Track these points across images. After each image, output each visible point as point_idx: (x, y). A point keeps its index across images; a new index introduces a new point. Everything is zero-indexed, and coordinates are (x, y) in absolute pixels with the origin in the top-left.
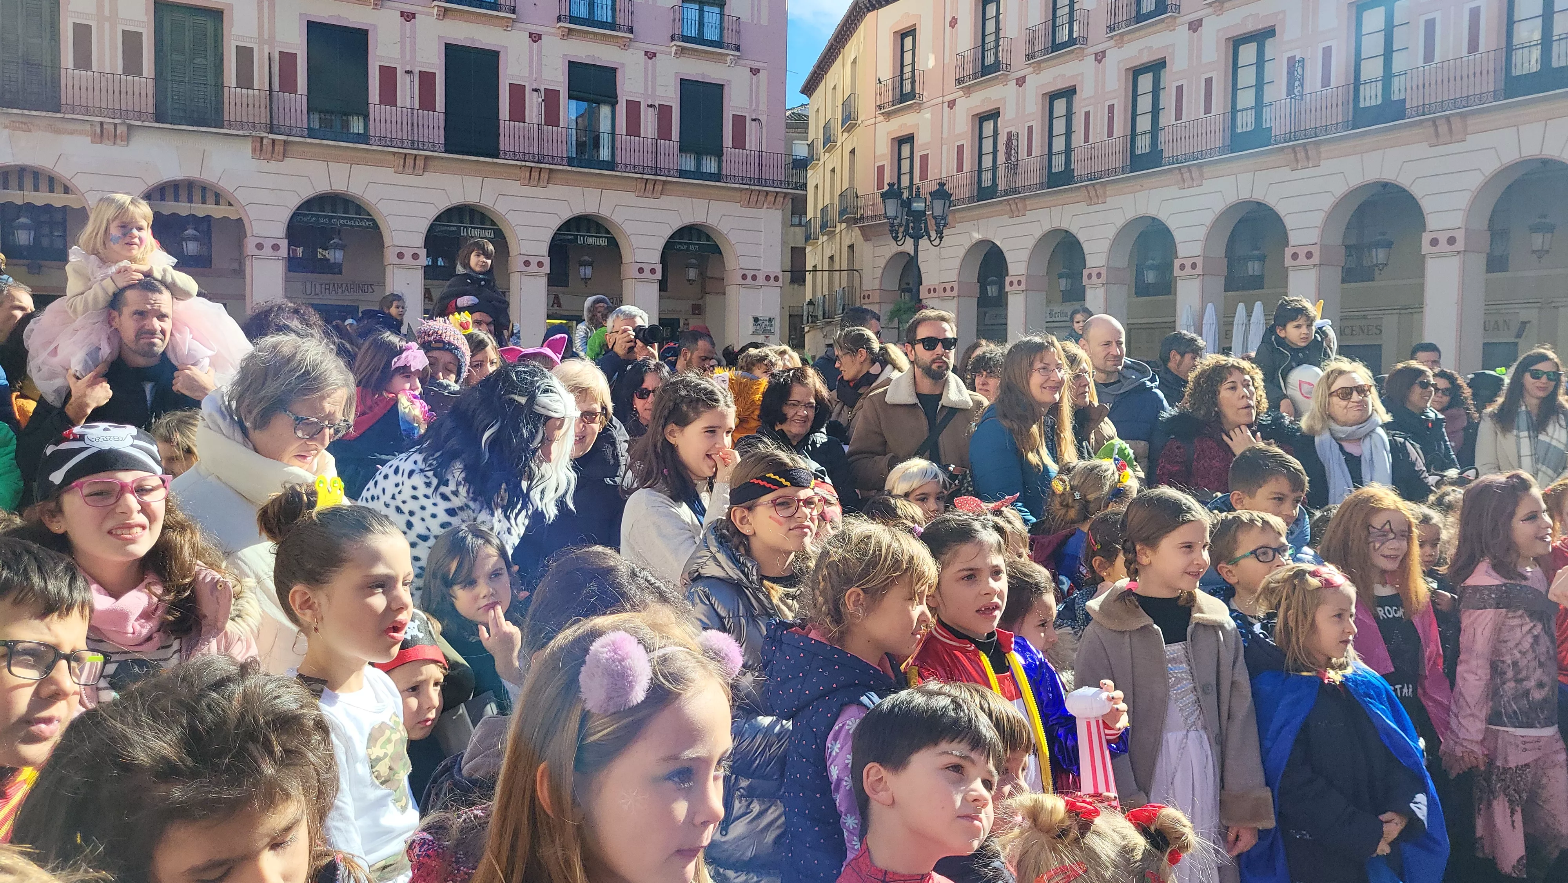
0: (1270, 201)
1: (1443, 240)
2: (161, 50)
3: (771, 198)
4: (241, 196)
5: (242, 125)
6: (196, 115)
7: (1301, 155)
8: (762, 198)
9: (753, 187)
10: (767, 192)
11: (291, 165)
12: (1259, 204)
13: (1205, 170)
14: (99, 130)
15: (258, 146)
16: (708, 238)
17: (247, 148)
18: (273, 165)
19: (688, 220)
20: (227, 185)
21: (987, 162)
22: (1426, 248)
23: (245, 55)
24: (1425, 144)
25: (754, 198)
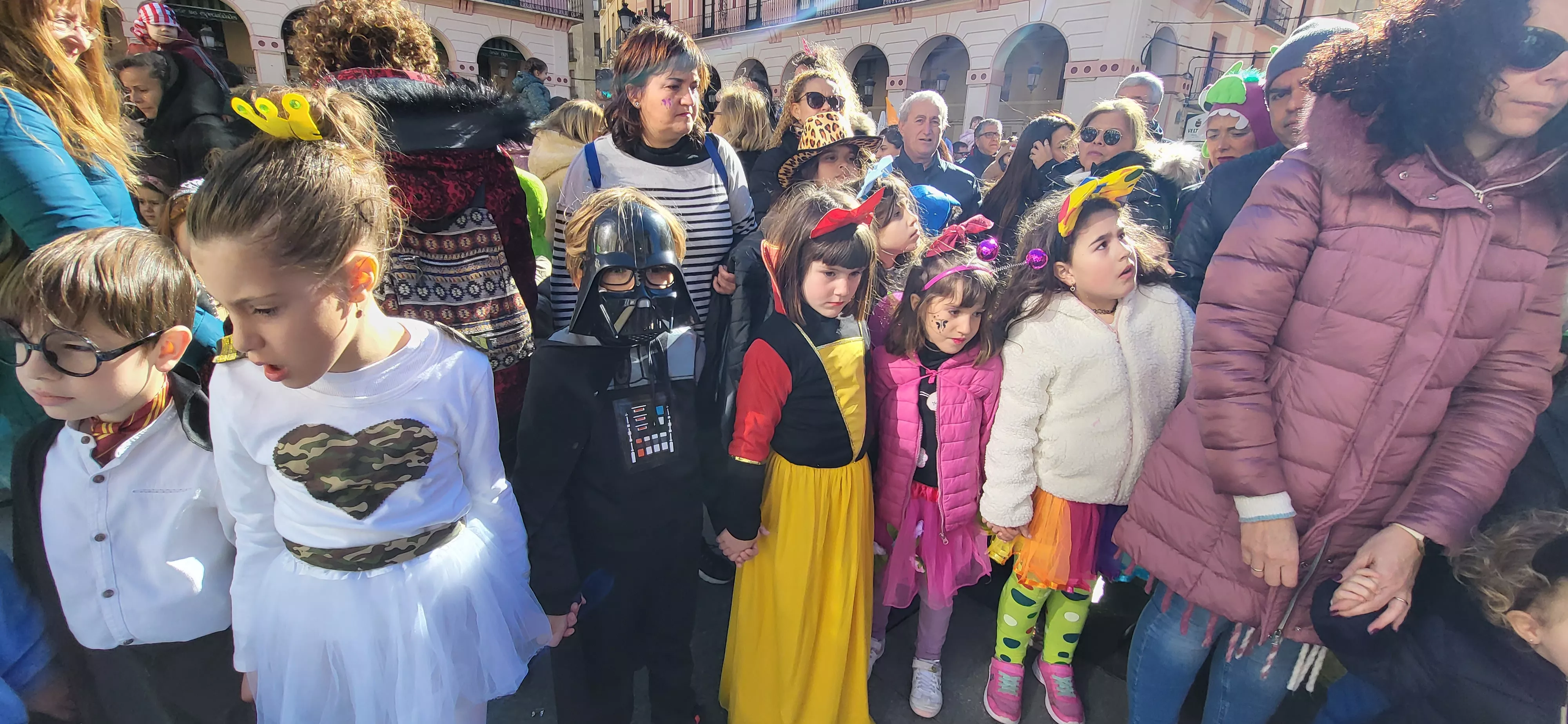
0: (880, 45)
1: (979, 76)
3: (558, 22)
7: (900, 13)
8: (551, 21)
9: (543, 13)
10: (555, 19)
12: (873, 47)
13: (842, 22)
16: (515, 48)
19: (496, 33)
21: (708, 10)
22: (969, 81)
24: (975, 11)
25: (545, 21)
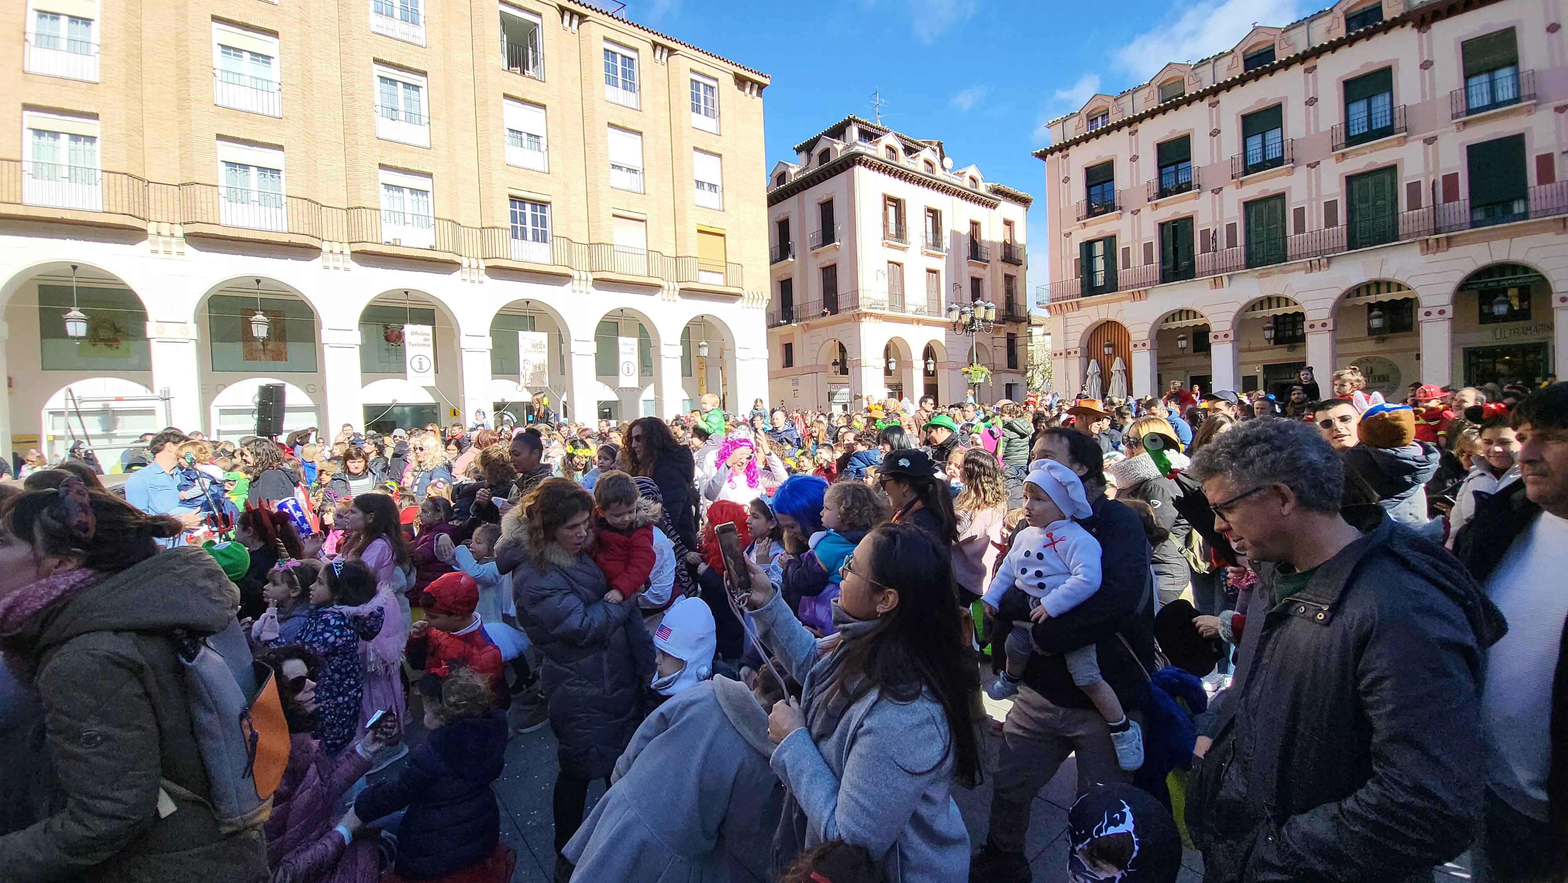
2: (1352, 205)
4: (1411, 283)
5: (1409, 236)
6: (1377, 238)
11: (1454, 251)
14: (1309, 265)
15: (1425, 246)
17: (1416, 248)
18: (1439, 256)
20: (1400, 278)
23: (1414, 189)
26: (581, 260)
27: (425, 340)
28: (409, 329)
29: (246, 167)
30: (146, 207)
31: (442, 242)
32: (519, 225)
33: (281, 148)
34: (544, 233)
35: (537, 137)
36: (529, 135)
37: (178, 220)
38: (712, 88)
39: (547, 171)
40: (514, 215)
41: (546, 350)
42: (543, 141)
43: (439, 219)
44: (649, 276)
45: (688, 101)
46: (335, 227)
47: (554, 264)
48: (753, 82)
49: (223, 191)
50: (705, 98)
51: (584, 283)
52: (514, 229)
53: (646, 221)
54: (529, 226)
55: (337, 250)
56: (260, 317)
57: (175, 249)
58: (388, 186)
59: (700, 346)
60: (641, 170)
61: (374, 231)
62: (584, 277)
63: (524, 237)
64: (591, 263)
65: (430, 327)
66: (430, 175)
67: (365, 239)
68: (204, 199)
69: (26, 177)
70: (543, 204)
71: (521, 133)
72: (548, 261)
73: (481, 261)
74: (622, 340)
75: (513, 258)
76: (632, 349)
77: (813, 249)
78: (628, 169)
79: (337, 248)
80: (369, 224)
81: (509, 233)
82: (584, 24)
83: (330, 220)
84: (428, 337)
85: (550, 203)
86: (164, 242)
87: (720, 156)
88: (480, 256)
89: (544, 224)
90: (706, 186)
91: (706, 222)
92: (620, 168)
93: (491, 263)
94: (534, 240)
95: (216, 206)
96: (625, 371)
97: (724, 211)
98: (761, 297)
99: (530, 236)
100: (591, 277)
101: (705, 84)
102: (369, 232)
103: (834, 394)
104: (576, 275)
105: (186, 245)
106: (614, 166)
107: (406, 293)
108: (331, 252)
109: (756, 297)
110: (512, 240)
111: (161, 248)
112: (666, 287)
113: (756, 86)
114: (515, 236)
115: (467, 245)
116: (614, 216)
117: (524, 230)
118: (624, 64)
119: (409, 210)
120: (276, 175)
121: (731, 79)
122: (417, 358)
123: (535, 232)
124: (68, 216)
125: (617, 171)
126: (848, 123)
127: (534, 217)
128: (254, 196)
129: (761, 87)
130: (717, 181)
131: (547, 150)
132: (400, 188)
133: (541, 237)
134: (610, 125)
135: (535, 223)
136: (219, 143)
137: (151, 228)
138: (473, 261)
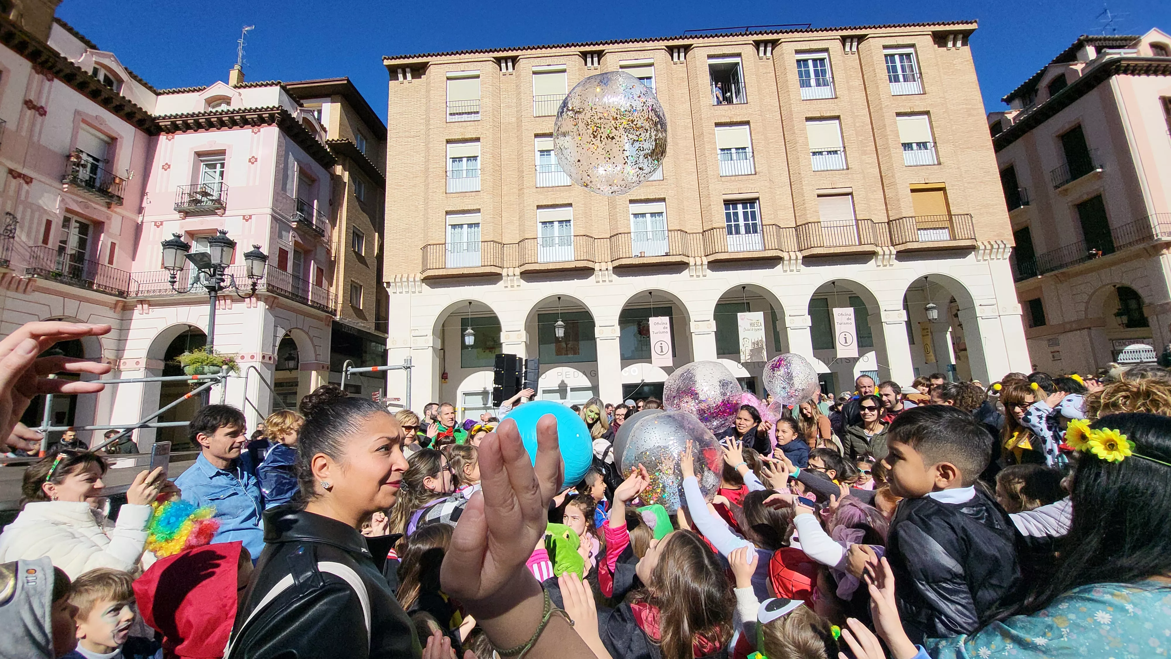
26: (790, 242)
27: (664, 328)
28: (652, 320)
29: (552, 222)
30: (502, 259)
31: (674, 248)
32: (733, 223)
33: (570, 205)
34: (755, 225)
35: (744, 148)
36: (737, 149)
37: (517, 265)
38: (908, 55)
39: (753, 173)
40: (728, 215)
41: (763, 327)
42: (749, 150)
43: (671, 231)
44: (860, 244)
45: (884, 74)
46: (603, 252)
47: (765, 250)
48: (956, 33)
49: (540, 241)
50: (902, 66)
51: (794, 262)
52: (729, 227)
53: (851, 194)
54: (741, 222)
55: (604, 268)
56: (560, 323)
57: (516, 283)
58: (636, 215)
59: (927, 309)
60: (842, 149)
61: (627, 249)
62: (793, 257)
63: (738, 232)
64: (798, 243)
65: (668, 318)
66: (663, 200)
67: (621, 256)
68: (530, 248)
69: (448, 254)
70: (752, 202)
71: (730, 149)
72: (759, 247)
73: (704, 259)
74: (836, 311)
75: (729, 250)
76: (848, 319)
77: (1056, 187)
78: (829, 152)
79: (604, 266)
80: (624, 245)
81: (725, 230)
82: (776, 49)
83: (599, 248)
84: (666, 326)
85: (758, 199)
86: (511, 280)
87: (927, 113)
88: (703, 255)
89: (754, 218)
90: (914, 145)
91: (919, 180)
92: (821, 153)
93: (711, 258)
94: (746, 233)
95: (536, 252)
96: (843, 341)
97: (939, 164)
98: (1002, 246)
99: (742, 230)
100: (800, 256)
101: (901, 55)
102: (624, 250)
103: (1121, 351)
104: (785, 255)
105: (522, 281)
106: (814, 153)
107: (650, 293)
108: (600, 270)
109: (996, 246)
110: (728, 236)
111: (509, 284)
112: (881, 252)
113: (961, 36)
114: (730, 233)
115: (692, 247)
116: (819, 196)
117: (737, 227)
118: (815, 66)
119: (649, 228)
120: (568, 224)
121: (929, 39)
122: (659, 344)
123: (747, 226)
124: (466, 271)
125: (818, 157)
126: (1080, 45)
127: (745, 214)
128: (557, 240)
129: (966, 36)
130: (928, 138)
131: (753, 156)
132: (643, 215)
133: (752, 229)
134: (808, 119)
135: (746, 218)
136: (539, 211)
137: (504, 272)
138: (698, 259)
